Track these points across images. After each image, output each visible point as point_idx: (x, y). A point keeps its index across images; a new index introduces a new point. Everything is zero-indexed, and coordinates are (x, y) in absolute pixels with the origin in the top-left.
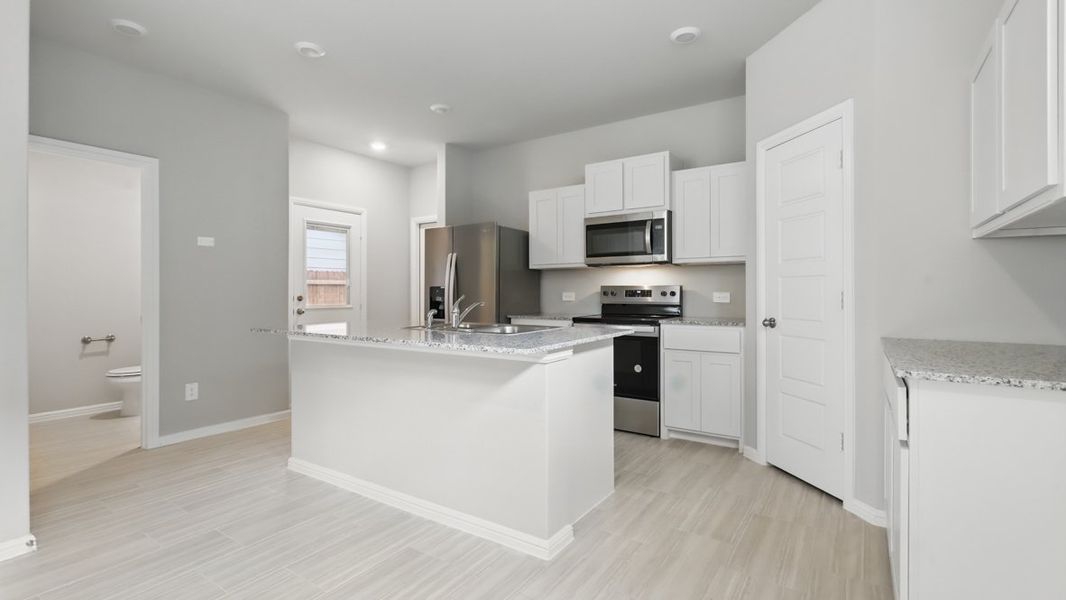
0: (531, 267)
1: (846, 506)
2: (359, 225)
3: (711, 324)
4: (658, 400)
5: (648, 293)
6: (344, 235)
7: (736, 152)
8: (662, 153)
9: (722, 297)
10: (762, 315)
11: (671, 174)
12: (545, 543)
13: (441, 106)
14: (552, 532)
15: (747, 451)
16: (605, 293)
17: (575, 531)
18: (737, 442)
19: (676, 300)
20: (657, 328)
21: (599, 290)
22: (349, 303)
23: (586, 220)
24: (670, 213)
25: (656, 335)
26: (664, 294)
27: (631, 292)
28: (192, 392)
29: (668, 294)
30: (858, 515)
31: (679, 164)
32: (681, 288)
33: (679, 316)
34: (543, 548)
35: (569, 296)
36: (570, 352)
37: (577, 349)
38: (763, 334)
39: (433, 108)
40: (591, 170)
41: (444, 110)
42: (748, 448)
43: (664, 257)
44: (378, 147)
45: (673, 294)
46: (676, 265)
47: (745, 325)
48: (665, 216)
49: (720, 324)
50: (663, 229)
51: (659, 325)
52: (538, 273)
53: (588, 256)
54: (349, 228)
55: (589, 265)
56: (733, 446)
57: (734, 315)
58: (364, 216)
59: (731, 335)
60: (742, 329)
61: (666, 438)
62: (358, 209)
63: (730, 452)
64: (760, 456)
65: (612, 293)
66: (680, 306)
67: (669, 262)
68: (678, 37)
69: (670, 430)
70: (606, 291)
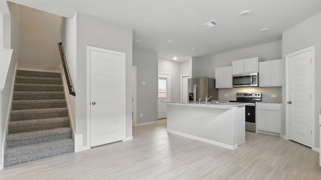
0: (216, 88)
1: (312, 149)
2: (169, 77)
3: (271, 103)
4: (255, 122)
5: (251, 95)
6: (166, 80)
7: (279, 57)
8: (256, 58)
9: (274, 96)
10: (287, 100)
11: (258, 63)
12: (233, 146)
13: (194, 49)
14: (234, 145)
15: (283, 136)
16: (238, 95)
17: (238, 146)
18: (279, 134)
19: (260, 97)
20: (255, 104)
21: (236, 94)
22: (167, 97)
23: (233, 76)
24: (258, 74)
25: (254, 105)
26: (256, 95)
27: (246, 94)
28: (142, 115)
29: (257, 95)
30: (315, 151)
31: (261, 60)
32: (261, 93)
33: (261, 101)
34: (231, 147)
35: (227, 95)
36: (237, 107)
37: (239, 107)
38: (287, 106)
39: (192, 50)
40: (234, 63)
41: (195, 50)
42: (282, 135)
43: (257, 85)
44: (175, 59)
45: (259, 95)
46: (260, 87)
47: (282, 103)
48: (256, 74)
49: (274, 103)
50: (256, 78)
51: (255, 103)
52: (217, 89)
53: (233, 85)
54: (167, 78)
55: (233, 87)
56: (278, 135)
57: (279, 101)
58: (170, 76)
59: (277, 106)
60: (281, 104)
61: (257, 132)
62: (169, 74)
63: (277, 136)
64: (287, 137)
65: (240, 95)
66: (261, 98)
67: (258, 86)
68: (262, 31)
69: (259, 131)
70: (238, 94)
